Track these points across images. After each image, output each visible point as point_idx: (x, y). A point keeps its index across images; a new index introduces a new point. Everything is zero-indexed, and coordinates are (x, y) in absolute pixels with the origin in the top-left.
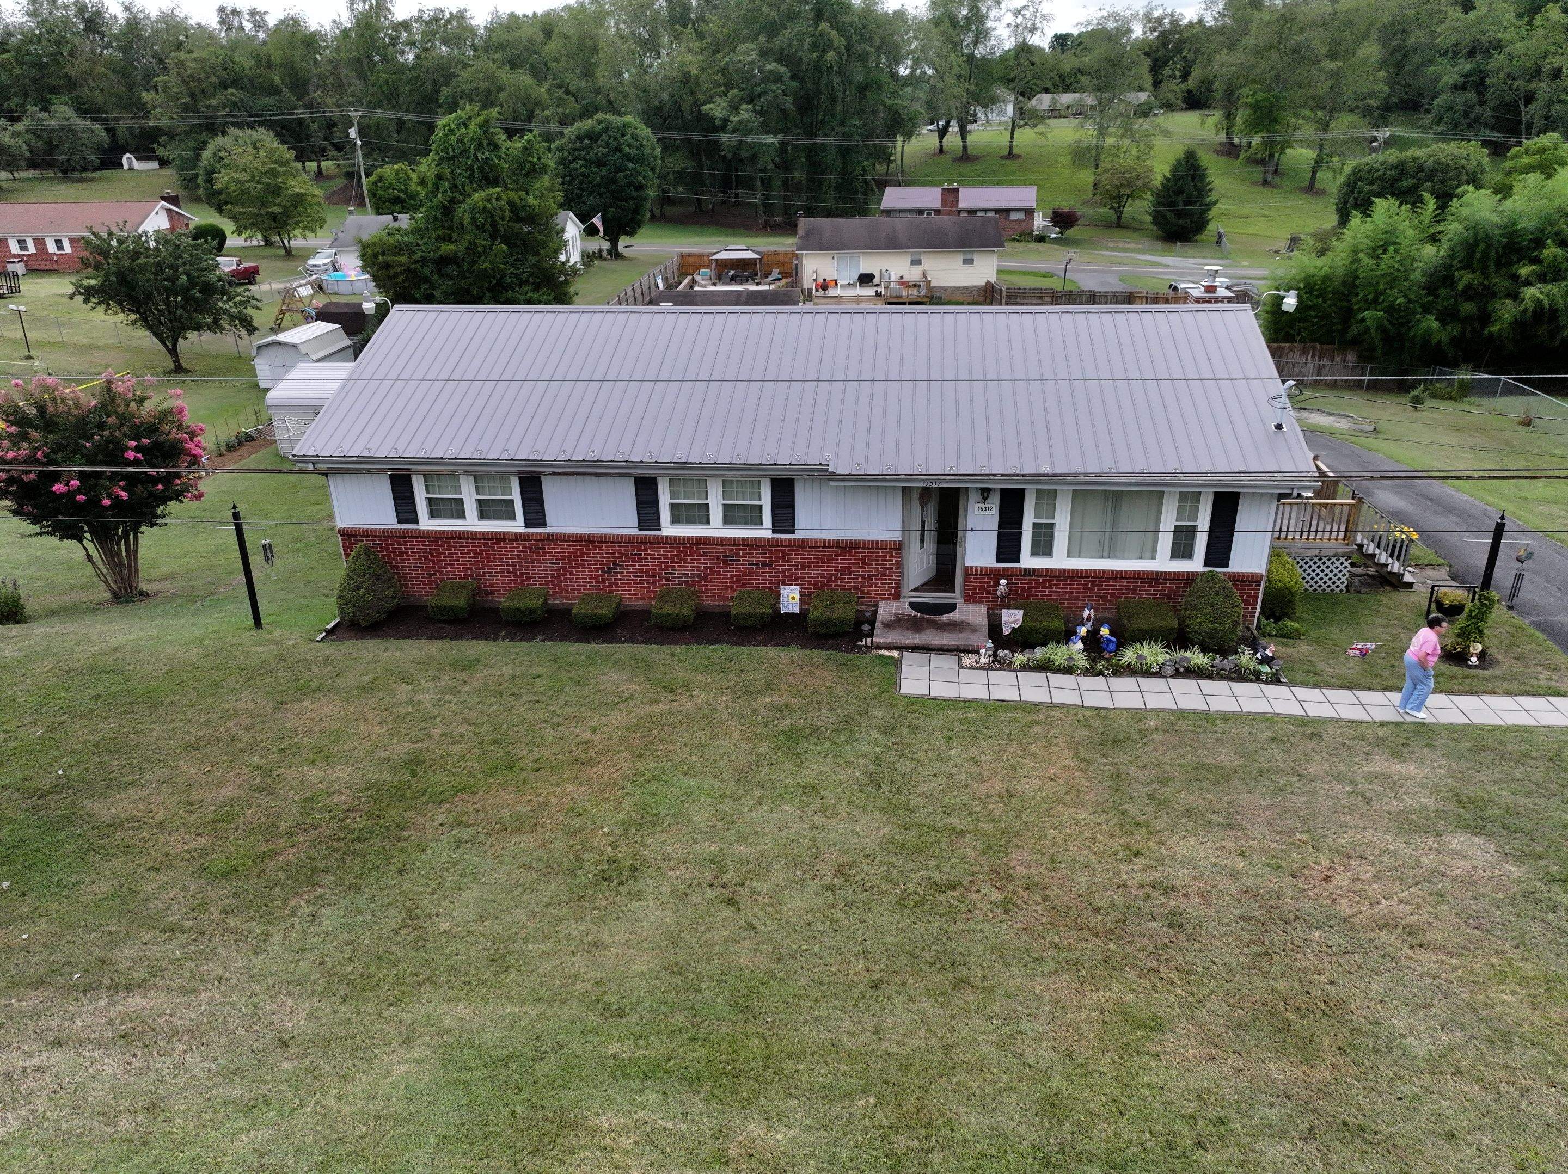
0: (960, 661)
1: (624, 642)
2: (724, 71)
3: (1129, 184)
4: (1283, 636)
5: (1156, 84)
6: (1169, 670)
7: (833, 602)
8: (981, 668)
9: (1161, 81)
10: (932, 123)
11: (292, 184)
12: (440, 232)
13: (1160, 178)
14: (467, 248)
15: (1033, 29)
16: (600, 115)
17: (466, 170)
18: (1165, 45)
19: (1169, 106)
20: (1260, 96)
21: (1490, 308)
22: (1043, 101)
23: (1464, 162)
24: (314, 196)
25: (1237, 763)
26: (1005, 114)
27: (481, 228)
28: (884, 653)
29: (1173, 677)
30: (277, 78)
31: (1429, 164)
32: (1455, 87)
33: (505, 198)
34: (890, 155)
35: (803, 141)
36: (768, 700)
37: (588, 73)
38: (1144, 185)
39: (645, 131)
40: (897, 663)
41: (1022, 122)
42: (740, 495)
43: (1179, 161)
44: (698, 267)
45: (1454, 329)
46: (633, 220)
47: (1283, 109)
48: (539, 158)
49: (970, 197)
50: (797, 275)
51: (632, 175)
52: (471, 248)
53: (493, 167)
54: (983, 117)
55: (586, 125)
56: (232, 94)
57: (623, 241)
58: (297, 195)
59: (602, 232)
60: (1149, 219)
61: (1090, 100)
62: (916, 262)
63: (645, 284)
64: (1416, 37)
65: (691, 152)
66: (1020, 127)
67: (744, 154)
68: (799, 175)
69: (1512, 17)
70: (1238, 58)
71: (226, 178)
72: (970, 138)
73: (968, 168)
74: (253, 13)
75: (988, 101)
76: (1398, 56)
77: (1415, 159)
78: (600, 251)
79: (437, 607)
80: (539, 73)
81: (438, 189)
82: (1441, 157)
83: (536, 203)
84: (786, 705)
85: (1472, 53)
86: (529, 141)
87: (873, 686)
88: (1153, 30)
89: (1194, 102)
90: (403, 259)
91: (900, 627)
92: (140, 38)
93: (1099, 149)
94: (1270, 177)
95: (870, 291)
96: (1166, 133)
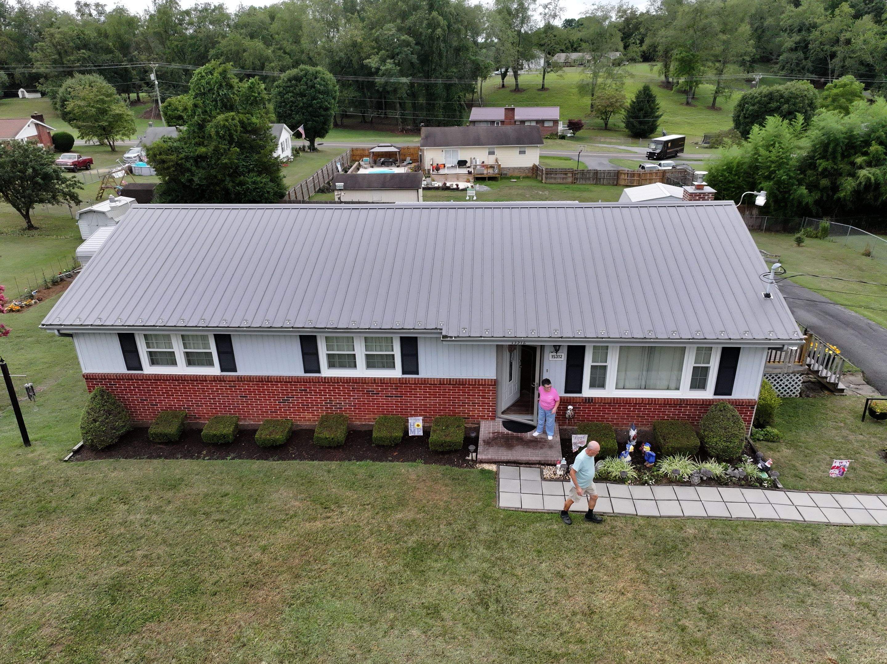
0: (542, 472)
1: (294, 459)
2: (377, 40)
3: (612, 105)
4: (768, 440)
5: (626, 47)
6: (696, 480)
7: (447, 426)
8: (557, 480)
9: (629, 46)
10: (498, 70)
11: (114, 108)
12: (197, 140)
13: (629, 101)
14: (214, 150)
15: (555, 16)
16: (302, 66)
17: (212, 101)
18: (628, 25)
19: (633, 60)
20: (684, 54)
21: (838, 183)
22: (561, 57)
23: (806, 93)
24: (128, 115)
25: (762, 572)
26: (539, 65)
27: (222, 138)
28: (487, 467)
29: (699, 485)
30: (110, 44)
31: (786, 94)
32: (792, 50)
33: (238, 119)
34: (474, 88)
35: (424, 81)
36: (399, 516)
37: (297, 41)
38: (621, 106)
39: (329, 76)
40: (495, 476)
41: (549, 70)
42: (378, 348)
43: (640, 92)
44: (362, 156)
45: (816, 195)
46: (323, 128)
47: (697, 62)
48: (259, 94)
49: (521, 113)
50: (421, 161)
51: (321, 102)
52: (216, 150)
53: (229, 99)
54: (527, 67)
55: (294, 72)
56: (83, 53)
57: (317, 141)
58: (118, 114)
59: (304, 136)
60: (623, 125)
61: (588, 57)
62: (492, 153)
63: (330, 167)
64: (769, 21)
65: (359, 87)
66: (548, 72)
67: (389, 89)
68: (422, 101)
69: (823, 11)
70: (671, 32)
71: (72, 104)
72: (520, 79)
73: (518, 96)
74: (97, 5)
75: (530, 57)
76: (759, 31)
77: (778, 91)
78: (304, 147)
79: (155, 434)
80: (267, 42)
81: (195, 113)
82: (793, 90)
83: (257, 121)
84: (414, 521)
85: (800, 31)
86: (252, 83)
87: (479, 500)
88: (622, 17)
89: (647, 58)
90: (173, 157)
91: (496, 444)
92: (27, 20)
93: (594, 85)
94: (690, 100)
95: (464, 171)
96: (632, 76)
